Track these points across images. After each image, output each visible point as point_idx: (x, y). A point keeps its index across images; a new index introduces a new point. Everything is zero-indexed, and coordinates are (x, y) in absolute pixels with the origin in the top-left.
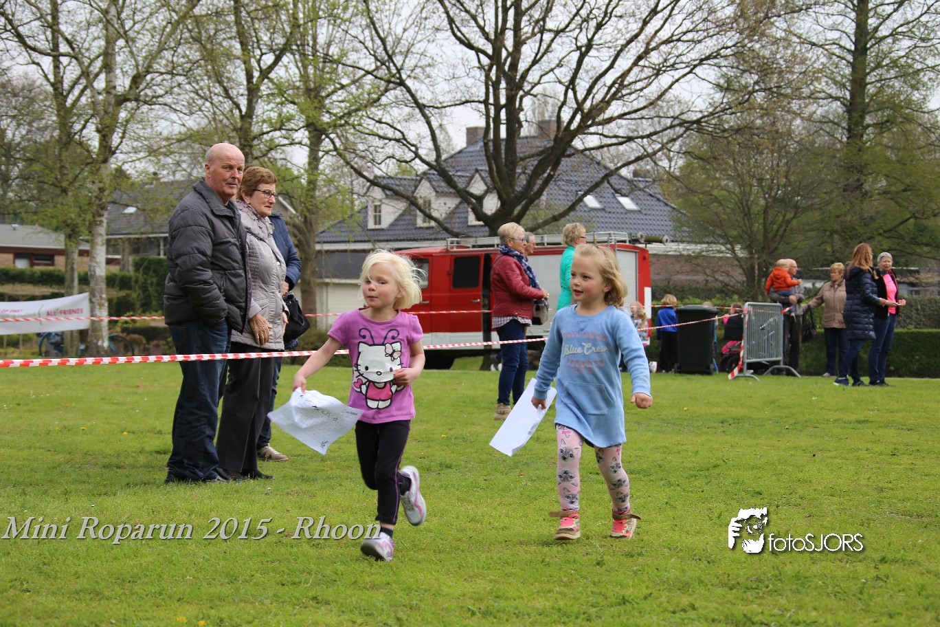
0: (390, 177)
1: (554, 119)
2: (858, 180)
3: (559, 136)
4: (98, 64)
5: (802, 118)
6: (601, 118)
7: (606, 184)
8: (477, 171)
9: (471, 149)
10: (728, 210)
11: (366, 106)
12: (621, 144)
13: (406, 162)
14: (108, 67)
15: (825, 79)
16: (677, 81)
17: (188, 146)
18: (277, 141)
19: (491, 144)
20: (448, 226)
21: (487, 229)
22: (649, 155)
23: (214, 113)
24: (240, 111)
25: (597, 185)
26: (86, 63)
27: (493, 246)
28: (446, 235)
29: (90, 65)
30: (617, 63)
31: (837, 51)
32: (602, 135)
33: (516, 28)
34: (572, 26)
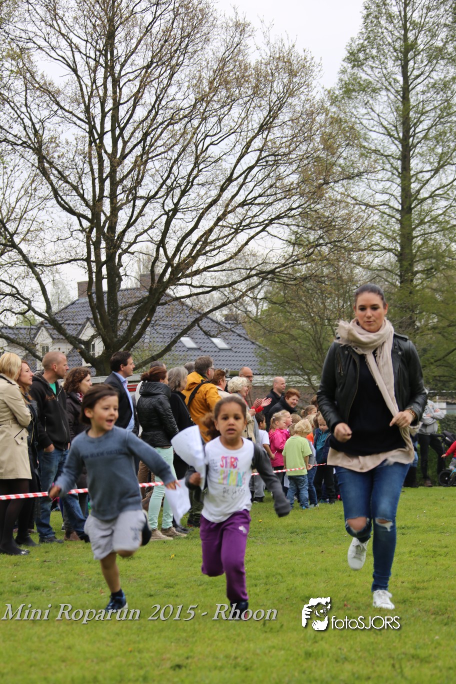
0: (10, 328)
1: (149, 273)
2: (411, 318)
3: (154, 287)
5: (363, 267)
6: (189, 271)
8: (88, 319)
9: (81, 301)
10: (304, 347)
12: (208, 292)
13: (22, 314)
16: (252, 237)
19: (94, 296)
21: (94, 370)
25: (189, 328)
31: (387, 211)
32: (190, 285)
33: (113, 196)
34: (161, 194)
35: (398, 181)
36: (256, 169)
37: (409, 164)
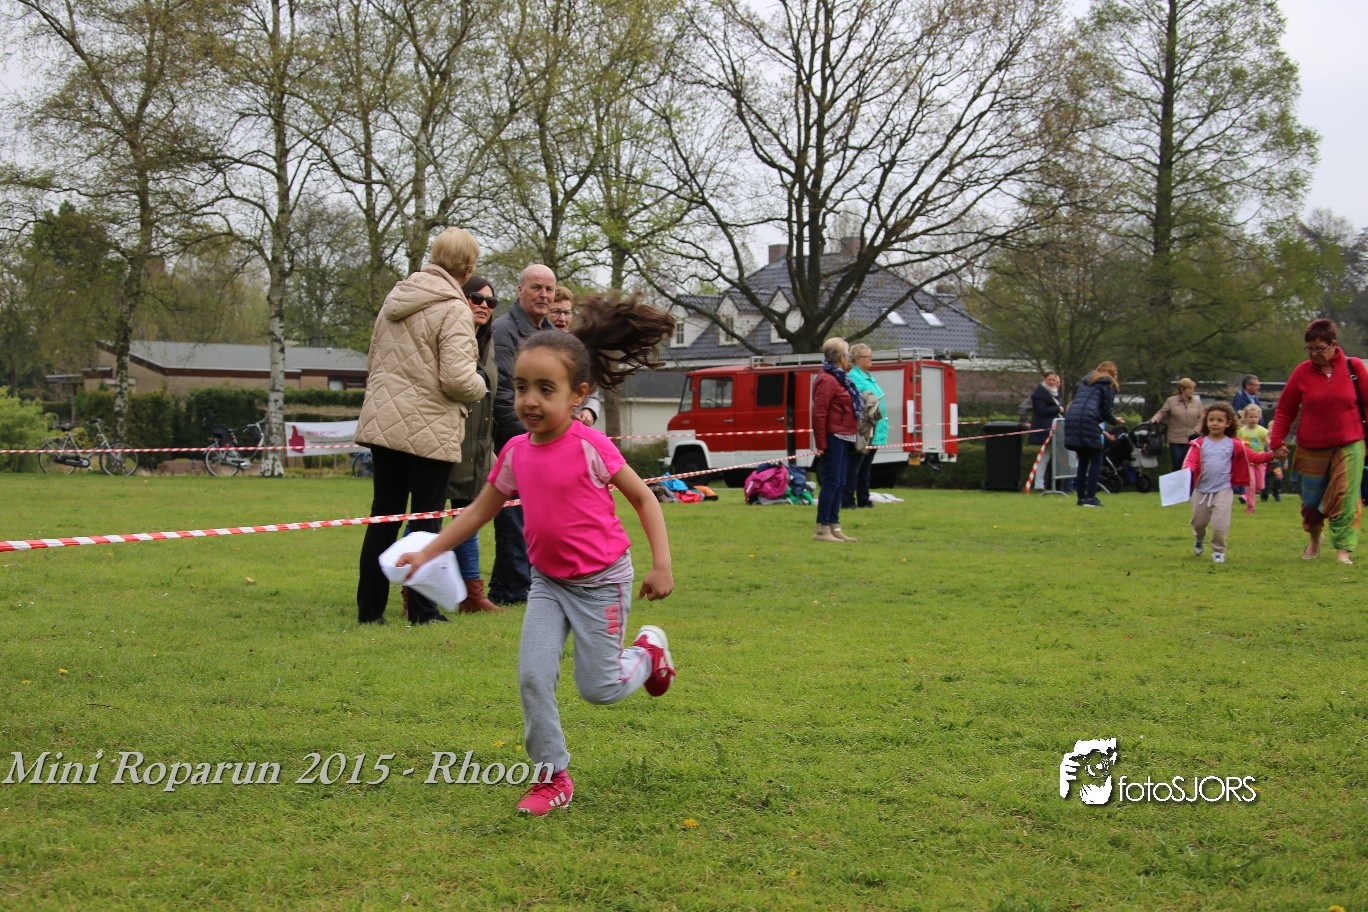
0: (693, 296)
1: (857, 235)
2: (1165, 294)
3: (864, 251)
4: (409, 190)
5: (1108, 232)
6: (905, 233)
7: (910, 301)
8: (779, 288)
9: (774, 266)
10: (1034, 326)
11: (669, 226)
12: (925, 259)
13: (708, 280)
14: (418, 193)
15: (1130, 193)
16: (981, 196)
17: (494, 267)
18: (581, 262)
19: (794, 261)
20: (751, 343)
21: (790, 346)
22: (954, 271)
23: (520, 236)
24: (545, 233)
25: (901, 301)
26: (397, 188)
27: (796, 363)
28: (749, 353)
29: (401, 191)
30: (921, 179)
31: (1142, 165)
32: (906, 251)
33: (819, 146)
34: (875, 143)
35: (1158, 129)
36: (988, 116)
37: (1172, 108)
